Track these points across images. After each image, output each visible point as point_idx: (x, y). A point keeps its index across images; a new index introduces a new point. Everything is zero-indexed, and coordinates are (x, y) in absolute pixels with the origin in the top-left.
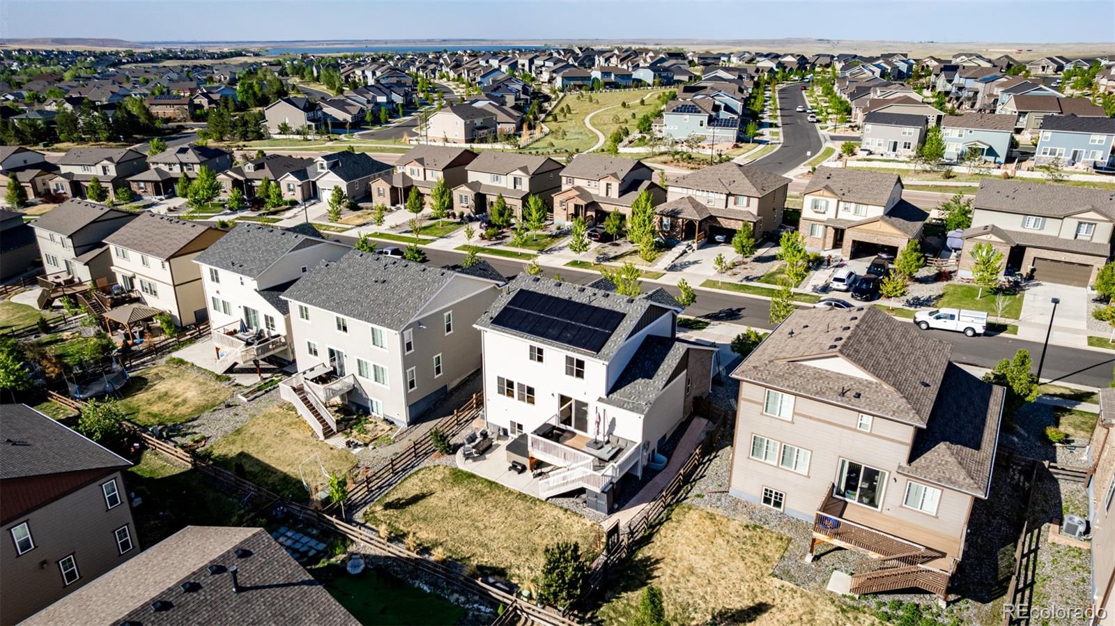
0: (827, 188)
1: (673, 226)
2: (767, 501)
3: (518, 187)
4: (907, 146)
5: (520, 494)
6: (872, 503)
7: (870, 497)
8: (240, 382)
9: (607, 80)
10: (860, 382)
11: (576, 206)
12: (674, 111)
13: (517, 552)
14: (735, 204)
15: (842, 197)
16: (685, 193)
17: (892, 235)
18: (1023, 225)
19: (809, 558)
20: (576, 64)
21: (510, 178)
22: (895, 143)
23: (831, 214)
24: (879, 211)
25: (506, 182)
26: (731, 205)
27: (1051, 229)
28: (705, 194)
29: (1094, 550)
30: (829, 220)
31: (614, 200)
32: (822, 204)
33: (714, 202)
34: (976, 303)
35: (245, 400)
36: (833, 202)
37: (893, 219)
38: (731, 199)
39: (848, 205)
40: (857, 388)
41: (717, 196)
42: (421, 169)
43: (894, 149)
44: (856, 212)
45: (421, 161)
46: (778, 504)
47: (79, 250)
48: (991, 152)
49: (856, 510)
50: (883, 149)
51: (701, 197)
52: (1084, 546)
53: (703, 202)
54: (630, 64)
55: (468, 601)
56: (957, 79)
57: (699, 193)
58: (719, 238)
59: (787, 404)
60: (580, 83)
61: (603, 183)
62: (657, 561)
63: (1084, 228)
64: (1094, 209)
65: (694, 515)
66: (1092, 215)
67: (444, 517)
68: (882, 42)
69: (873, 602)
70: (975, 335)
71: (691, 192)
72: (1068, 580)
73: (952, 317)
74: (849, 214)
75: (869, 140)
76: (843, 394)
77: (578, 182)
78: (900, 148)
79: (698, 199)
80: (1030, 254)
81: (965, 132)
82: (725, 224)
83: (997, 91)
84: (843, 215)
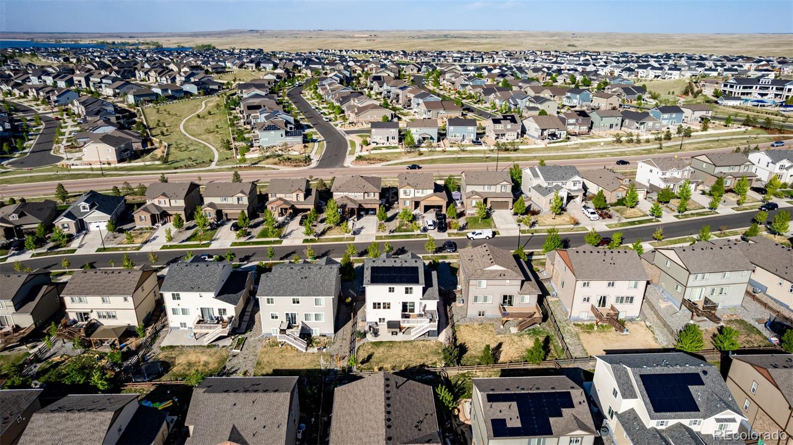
0: (408, 184)
1: (343, 212)
2: (480, 315)
3: (240, 202)
4: (393, 138)
5: (404, 341)
6: (511, 305)
7: (510, 303)
8: (224, 345)
9: (166, 94)
10: (502, 271)
11: (281, 209)
12: (264, 130)
13: (422, 358)
14: (368, 196)
15: (416, 188)
16: (342, 194)
17: (440, 201)
18: (484, 189)
19: (502, 327)
20: (119, 77)
21: (235, 199)
22: (388, 137)
23: (412, 195)
24: (432, 191)
25: (233, 201)
26: (366, 197)
27: (493, 189)
28: (353, 194)
29: (561, 299)
30: (412, 198)
31: (302, 202)
32: (408, 191)
33: (359, 196)
34: (480, 224)
35: (239, 351)
36: (412, 190)
37: (437, 193)
38: (366, 194)
39: (418, 190)
40: (503, 273)
41: (359, 194)
42: (167, 200)
43: (388, 140)
44: (422, 193)
45: (164, 195)
46: (483, 315)
47: (17, 306)
48: (432, 138)
49: (509, 309)
50: (382, 141)
51: (351, 195)
52: (558, 299)
53: (353, 198)
54: (167, 77)
55: (422, 377)
56: (385, 86)
57: (350, 194)
58: (362, 213)
59: (484, 283)
60: (147, 98)
61: (294, 195)
62: (464, 344)
63: (503, 187)
64: (505, 181)
65: (462, 328)
66: (505, 183)
67: (387, 358)
68: (292, 31)
69: (524, 332)
70: (489, 238)
71: (345, 194)
72: (559, 309)
73: (481, 234)
74: (420, 194)
75: (375, 137)
76: (500, 276)
77: (279, 196)
78: (390, 140)
79: (350, 197)
80: (489, 200)
81: (418, 129)
82: (366, 206)
83: (411, 96)
84: (417, 195)
